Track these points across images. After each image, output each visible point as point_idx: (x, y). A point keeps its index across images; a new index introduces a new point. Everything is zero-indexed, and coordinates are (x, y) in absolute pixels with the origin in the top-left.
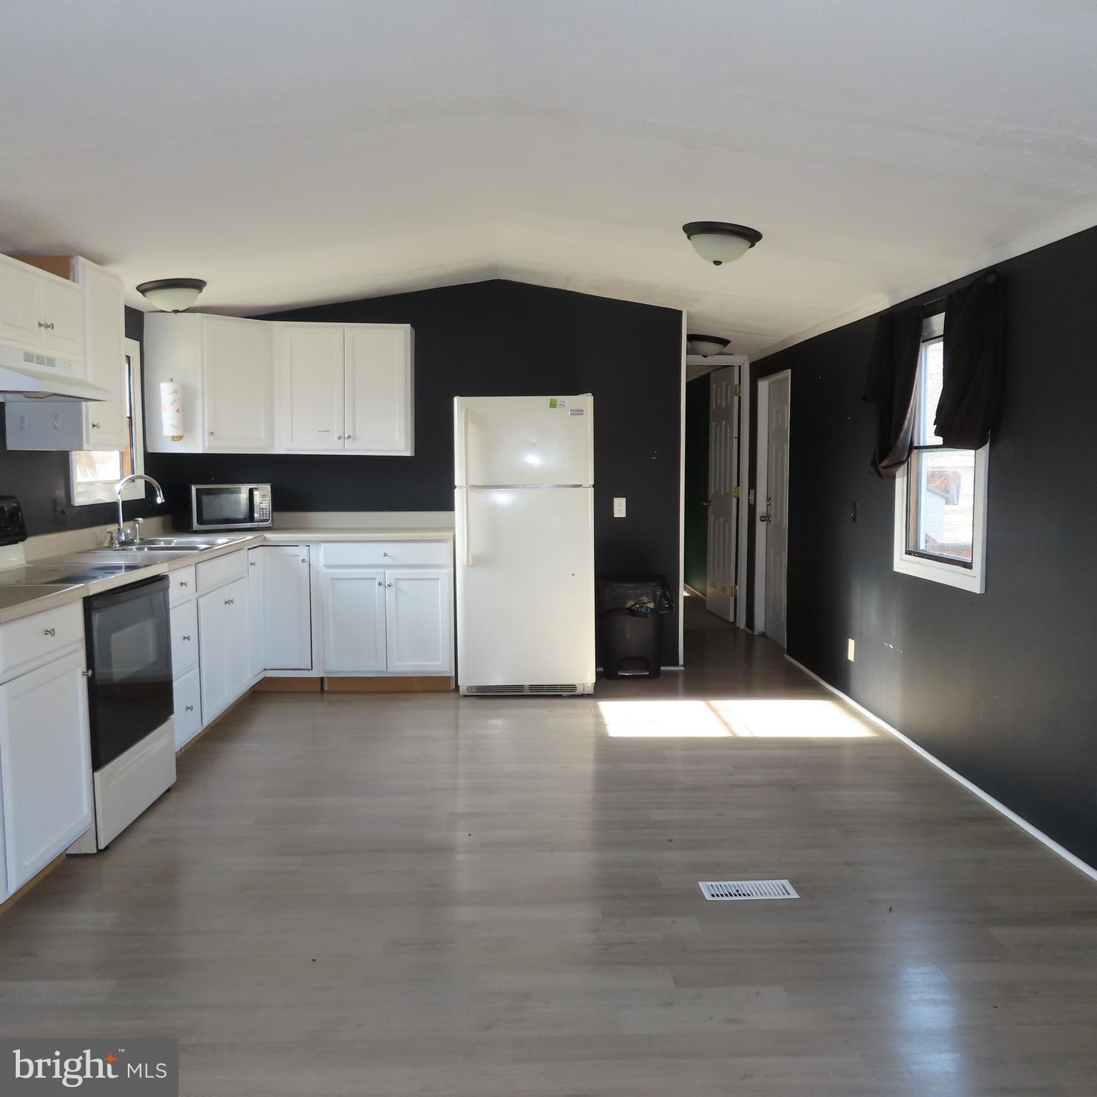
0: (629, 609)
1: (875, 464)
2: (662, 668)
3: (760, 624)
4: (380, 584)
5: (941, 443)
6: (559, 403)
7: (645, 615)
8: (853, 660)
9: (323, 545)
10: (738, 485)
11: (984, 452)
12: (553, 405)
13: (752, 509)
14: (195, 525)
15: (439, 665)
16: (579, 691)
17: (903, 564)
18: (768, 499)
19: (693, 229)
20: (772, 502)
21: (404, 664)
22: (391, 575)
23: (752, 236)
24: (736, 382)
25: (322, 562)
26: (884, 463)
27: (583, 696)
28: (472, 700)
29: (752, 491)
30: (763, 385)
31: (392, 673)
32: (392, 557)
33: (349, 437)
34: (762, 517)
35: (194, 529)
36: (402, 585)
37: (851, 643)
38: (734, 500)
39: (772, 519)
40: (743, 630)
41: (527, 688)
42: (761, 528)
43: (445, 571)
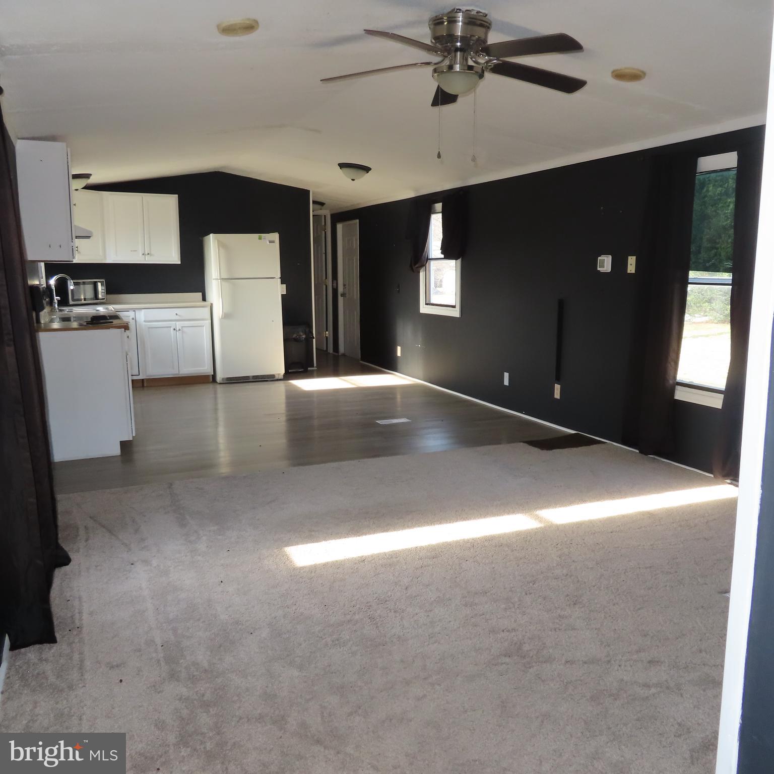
0: (294, 338)
1: (411, 266)
2: (309, 369)
3: (342, 349)
4: (174, 329)
5: (443, 257)
6: (263, 237)
7: (302, 341)
8: (400, 355)
9: (143, 310)
10: (326, 278)
11: (459, 261)
12: (260, 238)
13: (335, 291)
14: (71, 302)
15: (207, 369)
16: (277, 377)
17: (424, 309)
18: (344, 285)
19: (342, 166)
20: (347, 286)
21: (187, 369)
22: (179, 325)
23: (367, 169)
24: (323, 224)
25: (143, 319)
26: (417, 266)
27: (278, 380)
28: (224, 385)
29: (335, 282)
30: (340, 227)
31: (181, 374)
32: (179, 316)
33: (148, 254)
34: (341, 294)
35: (70, 304)
36: (185, 329)
37: (399, 348)
38: (324, 287)
39: (347, 295)
40: (331, 354)
41: (251, 377)
42: (341, 300)
43: (207, 322)
